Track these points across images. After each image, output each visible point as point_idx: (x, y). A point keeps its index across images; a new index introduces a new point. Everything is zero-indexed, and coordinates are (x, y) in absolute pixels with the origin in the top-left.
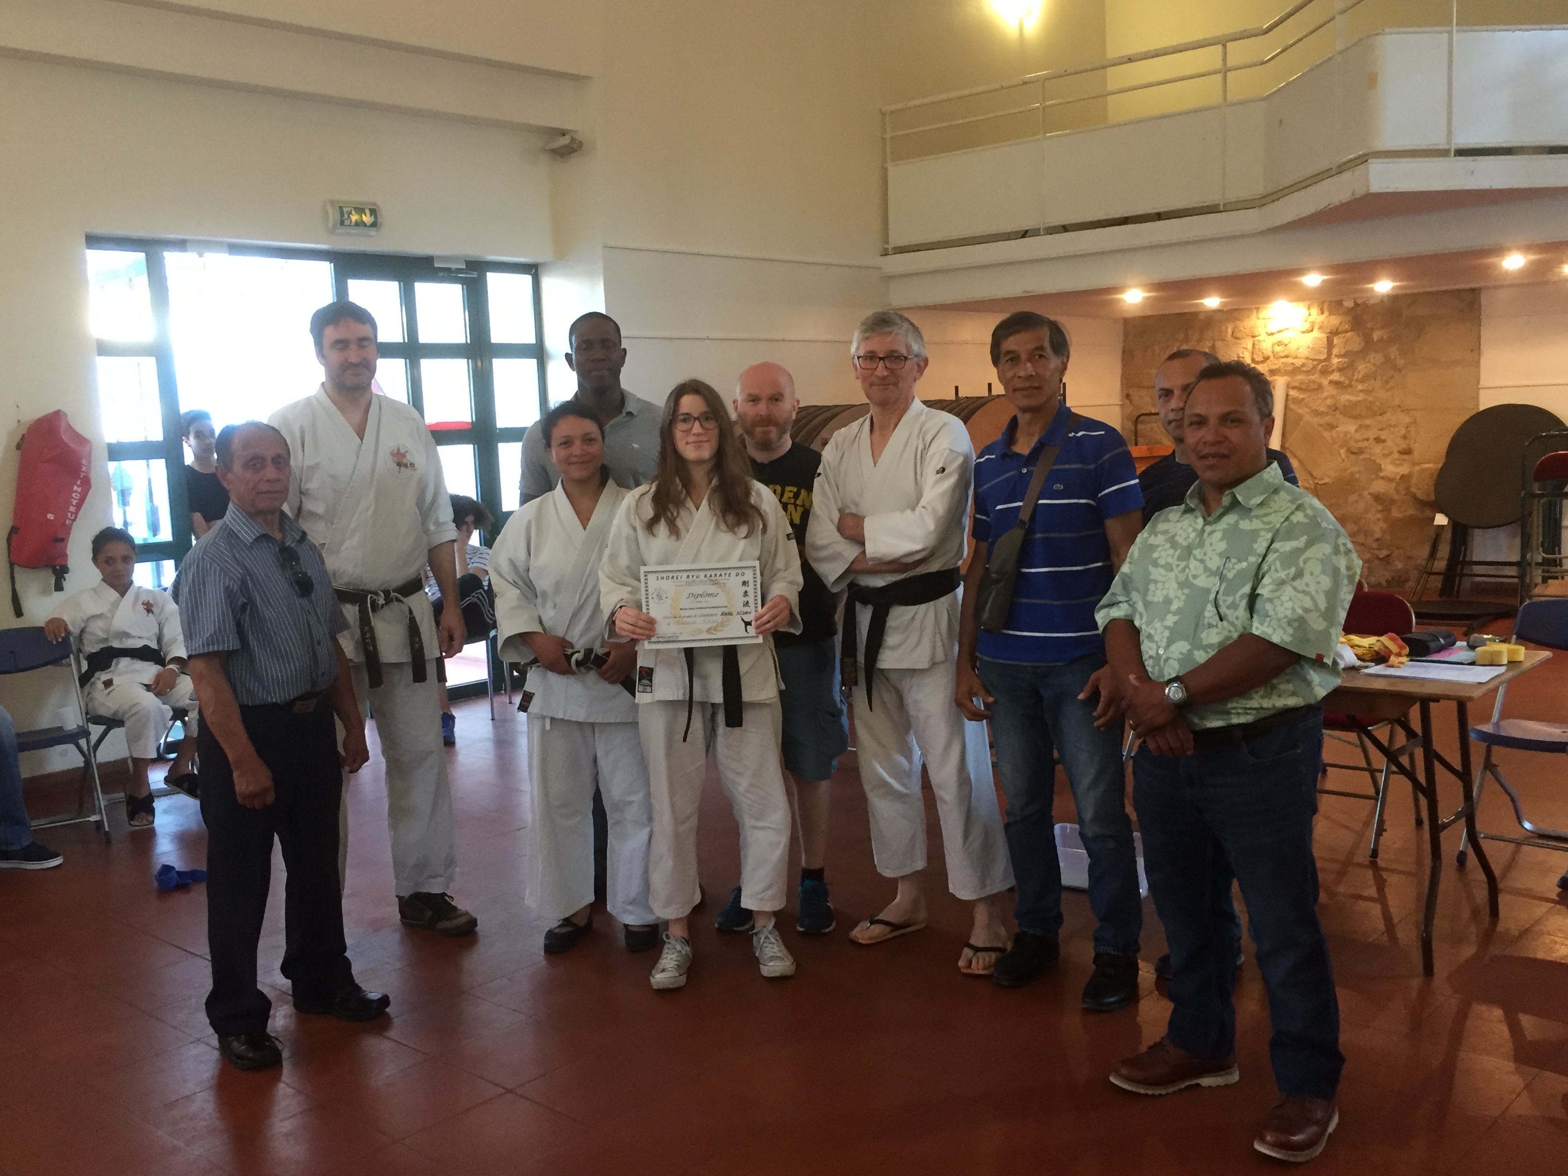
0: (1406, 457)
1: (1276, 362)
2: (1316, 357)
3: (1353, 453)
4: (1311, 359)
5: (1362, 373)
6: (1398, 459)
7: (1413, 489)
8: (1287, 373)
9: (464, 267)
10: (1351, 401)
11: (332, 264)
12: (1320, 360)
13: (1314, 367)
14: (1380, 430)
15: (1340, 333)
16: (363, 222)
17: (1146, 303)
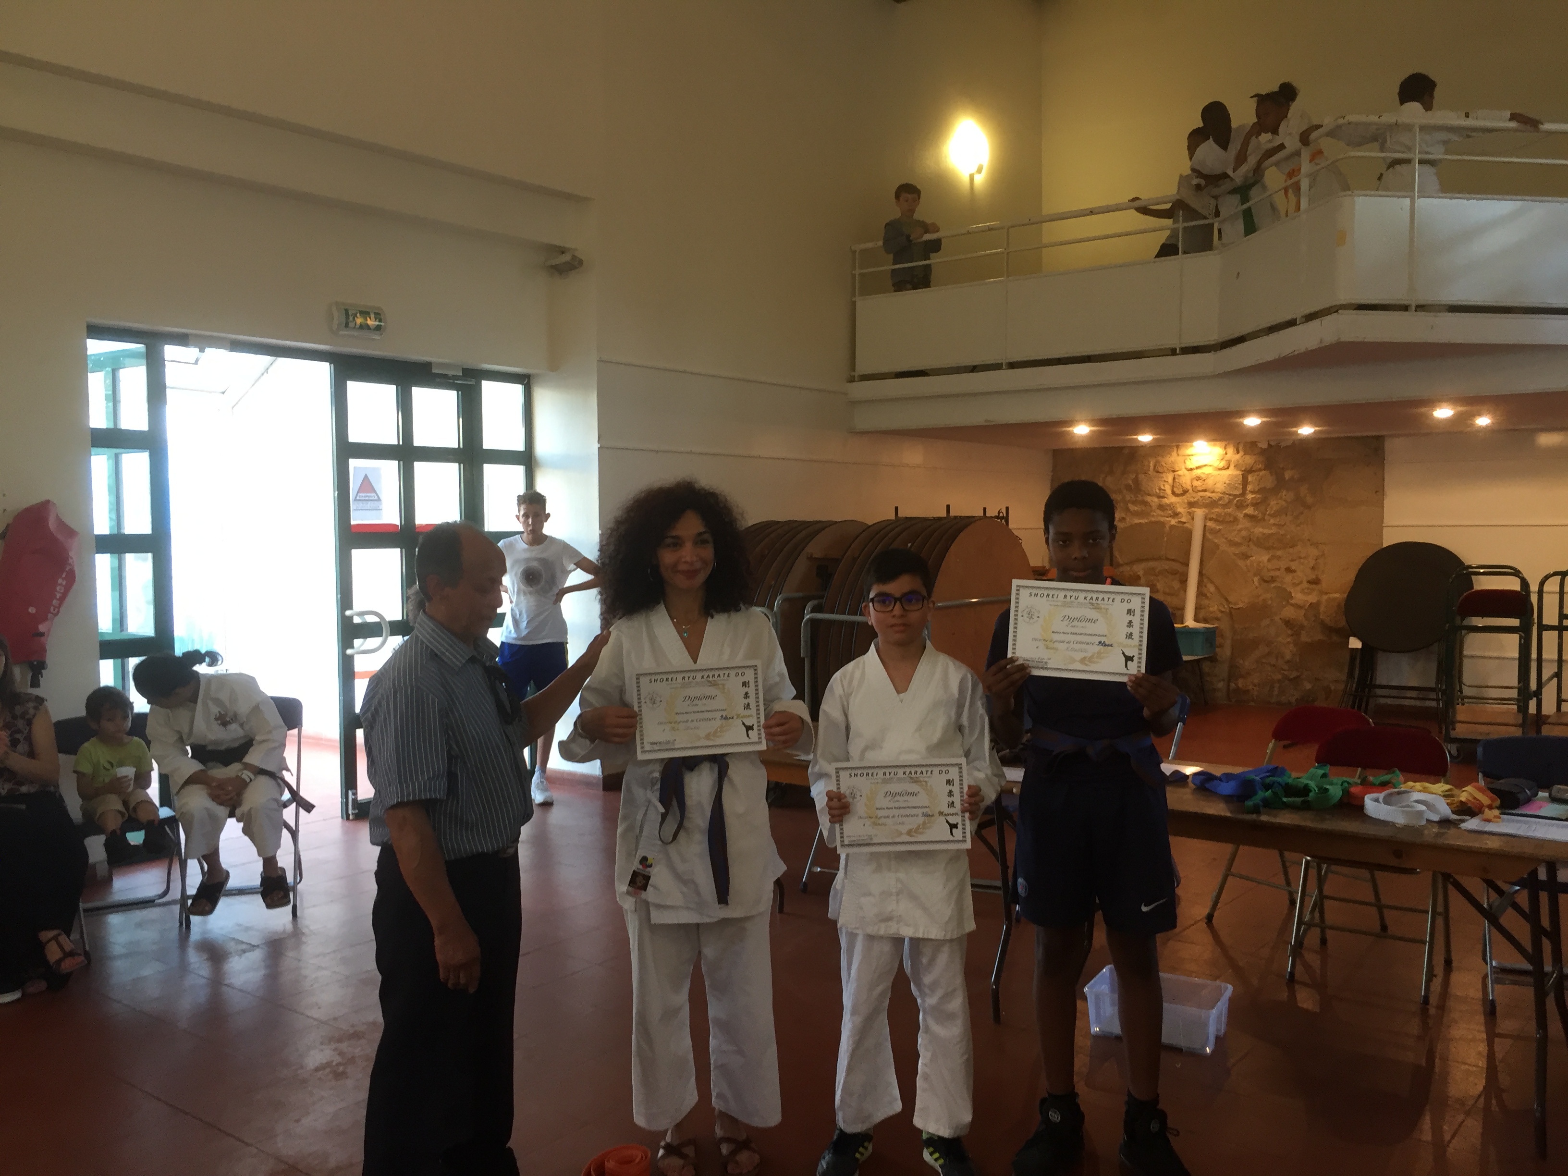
0: (1314, 586)
1: (1194, 495)
2: (1231, 493)
3: (1266, 581)
4: (1227, 494)
5: (1275, 508)
6: (1308, 589)
7: (1321, 617)
8: (1205, 506)
10: (1264, 534)
11: (332, 365)
12: (1235, 495)
13: (1230, 501)
14: (1292, 560)
15: (1254, 471)
16: (368, 326)
17: (1092, 436)
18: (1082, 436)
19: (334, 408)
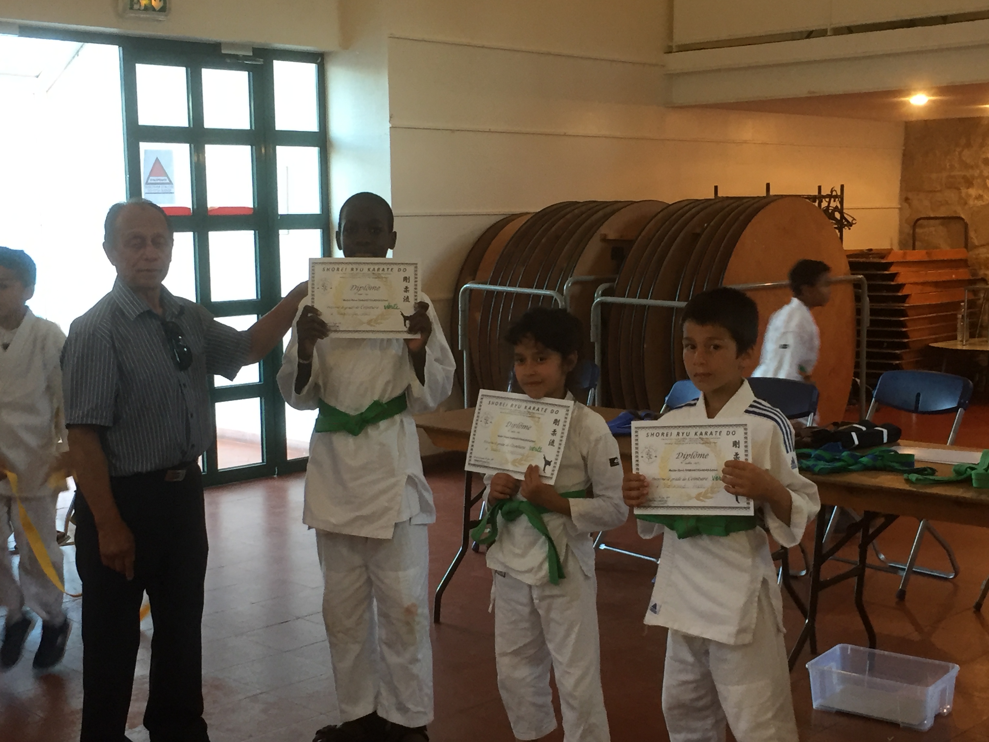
9: (251, 54)
11: (121, 48)
16: (153, 6)
17: (933, 107)
18: (919, 108)
19: (123, 91)
